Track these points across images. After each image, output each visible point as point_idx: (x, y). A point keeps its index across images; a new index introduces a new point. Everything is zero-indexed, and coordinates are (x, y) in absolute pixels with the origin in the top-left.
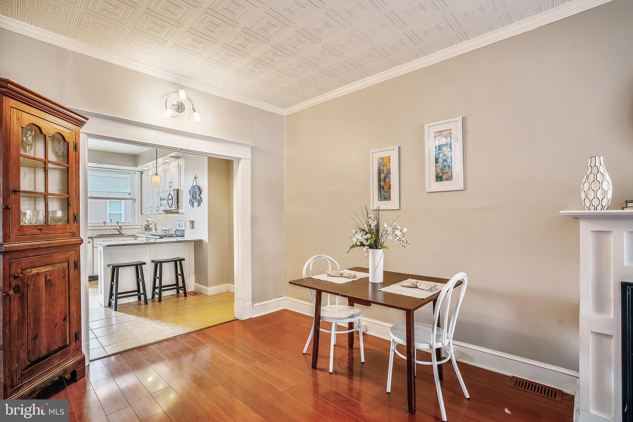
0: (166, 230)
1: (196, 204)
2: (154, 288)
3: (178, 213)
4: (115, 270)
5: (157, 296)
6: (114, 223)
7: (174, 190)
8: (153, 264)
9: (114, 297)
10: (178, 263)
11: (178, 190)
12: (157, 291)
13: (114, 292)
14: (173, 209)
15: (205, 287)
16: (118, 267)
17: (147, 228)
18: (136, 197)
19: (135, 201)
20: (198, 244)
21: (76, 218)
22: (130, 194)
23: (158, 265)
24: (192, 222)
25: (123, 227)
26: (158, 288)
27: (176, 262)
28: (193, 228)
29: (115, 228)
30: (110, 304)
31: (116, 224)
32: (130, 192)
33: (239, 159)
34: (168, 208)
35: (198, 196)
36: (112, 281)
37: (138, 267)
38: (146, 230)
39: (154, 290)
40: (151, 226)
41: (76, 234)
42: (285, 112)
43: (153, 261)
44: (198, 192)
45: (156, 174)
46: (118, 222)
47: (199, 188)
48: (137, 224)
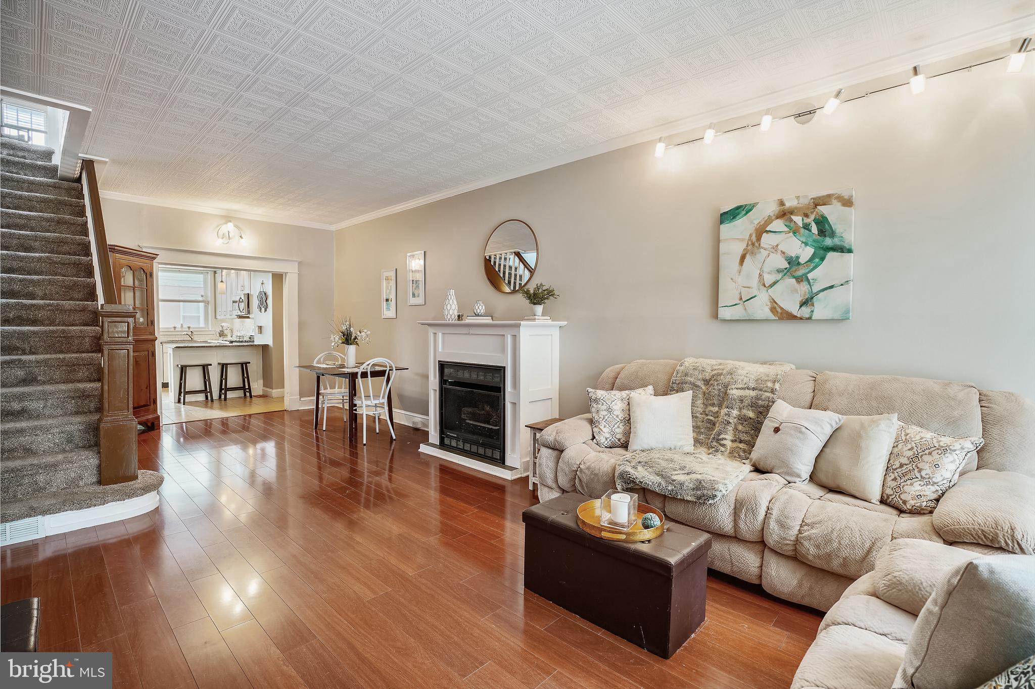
0: (240, 336)
1: (263, 309)
2: (221, 389)
3: (248, 317)
4: (183, 370)
5: (223, 397)
6: (185, 328)
7: (244, 294)
8: (220, 367)
9: (182, 395)
10: (244, 366)
11: (248, 294)
12: (223, 392)
13: (182, 391)
14: (244, 314)
15: (270, 390)
16: (186, 366)
17: (222, 334)
18: (209, 300)
19: (208, 304)
20: (265, 348)
21: (152, 323)
22: (202, 296)
23: (224, 367)
24: (260, 328)
25: (195, 333)
26: (224, 389)
27: (242, 364)
28: (261, 333)
29: (186, 333)
30: (179, 401)
31: (187, 330)
32: (203, 294)
33: (286, 273)
34: (240, 314)
35: (264, 302)
36: (181, 379)
37: (205, 368)
38: (220, 336)
39: (221, 391)
40: (226, 332)
41: (153, 333)
42: (334, 228)
43: (219, 364)
44: (264, 298)
45: (222, 281)
46: (189, 327)
47: (265, 294)
48: (210, 330)
